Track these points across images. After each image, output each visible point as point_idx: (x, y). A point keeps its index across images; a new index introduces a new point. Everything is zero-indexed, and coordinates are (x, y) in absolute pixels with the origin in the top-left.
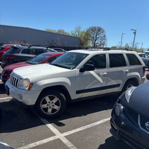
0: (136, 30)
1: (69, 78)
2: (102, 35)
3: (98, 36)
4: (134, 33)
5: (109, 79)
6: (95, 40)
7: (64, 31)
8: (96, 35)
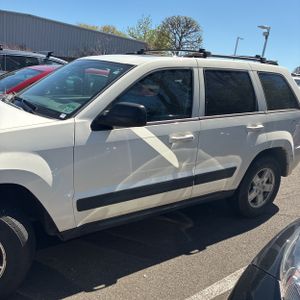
0: (269, 29)
1: (44, 154)
4: (264, 33)
5: (201, 152)
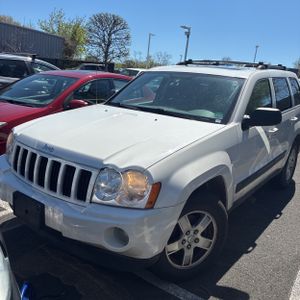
2: (122, 34)
3: (113, 36)
4: (186, 34)
6: (108, 45)
7: (11, 19)
8: (110, 35)
